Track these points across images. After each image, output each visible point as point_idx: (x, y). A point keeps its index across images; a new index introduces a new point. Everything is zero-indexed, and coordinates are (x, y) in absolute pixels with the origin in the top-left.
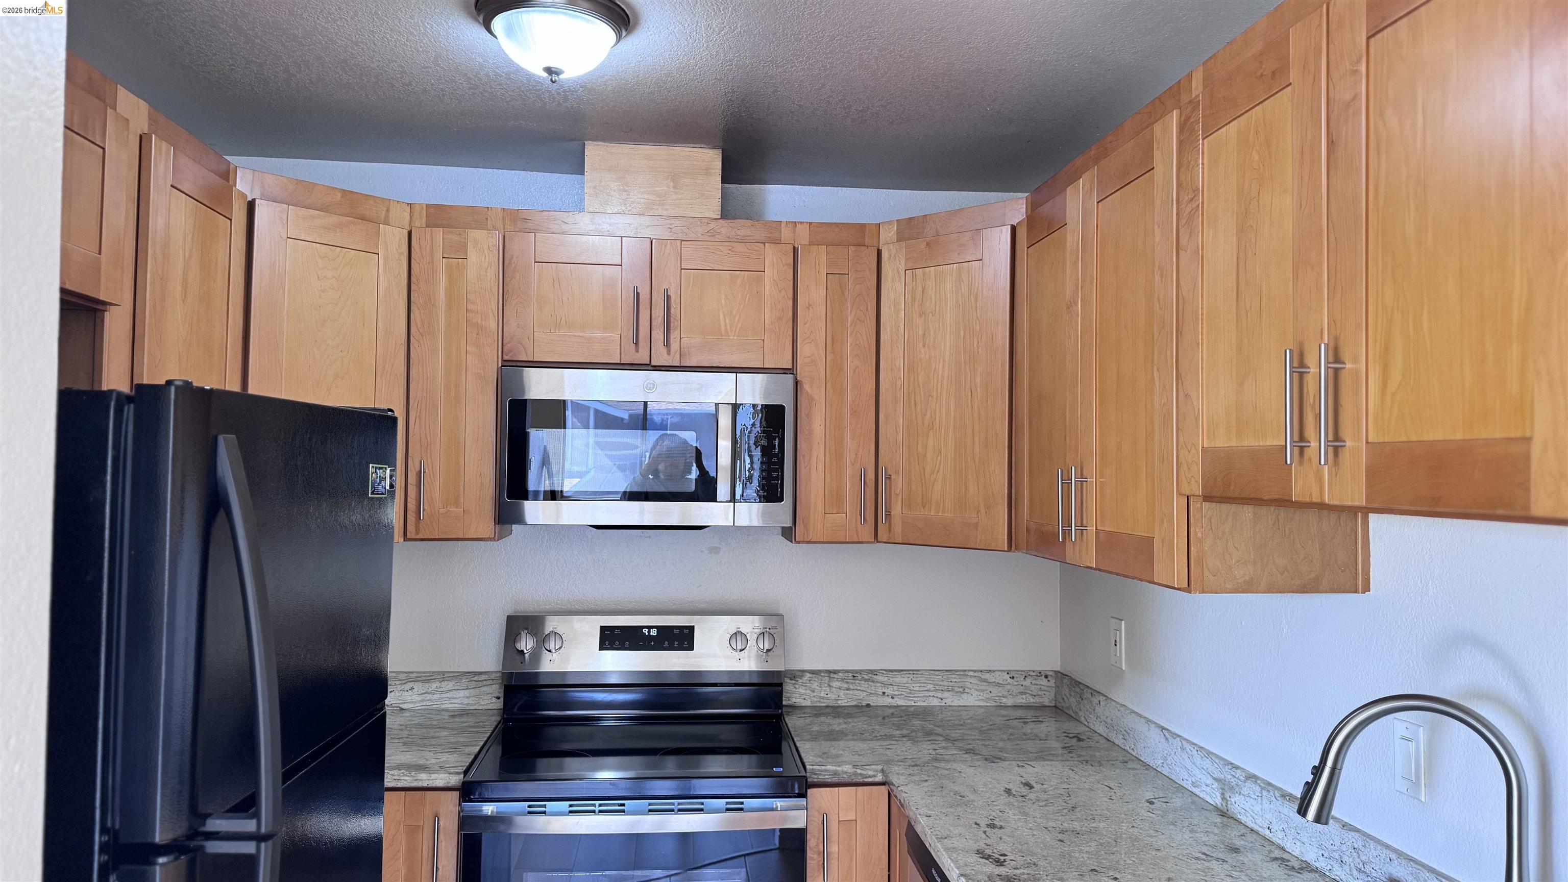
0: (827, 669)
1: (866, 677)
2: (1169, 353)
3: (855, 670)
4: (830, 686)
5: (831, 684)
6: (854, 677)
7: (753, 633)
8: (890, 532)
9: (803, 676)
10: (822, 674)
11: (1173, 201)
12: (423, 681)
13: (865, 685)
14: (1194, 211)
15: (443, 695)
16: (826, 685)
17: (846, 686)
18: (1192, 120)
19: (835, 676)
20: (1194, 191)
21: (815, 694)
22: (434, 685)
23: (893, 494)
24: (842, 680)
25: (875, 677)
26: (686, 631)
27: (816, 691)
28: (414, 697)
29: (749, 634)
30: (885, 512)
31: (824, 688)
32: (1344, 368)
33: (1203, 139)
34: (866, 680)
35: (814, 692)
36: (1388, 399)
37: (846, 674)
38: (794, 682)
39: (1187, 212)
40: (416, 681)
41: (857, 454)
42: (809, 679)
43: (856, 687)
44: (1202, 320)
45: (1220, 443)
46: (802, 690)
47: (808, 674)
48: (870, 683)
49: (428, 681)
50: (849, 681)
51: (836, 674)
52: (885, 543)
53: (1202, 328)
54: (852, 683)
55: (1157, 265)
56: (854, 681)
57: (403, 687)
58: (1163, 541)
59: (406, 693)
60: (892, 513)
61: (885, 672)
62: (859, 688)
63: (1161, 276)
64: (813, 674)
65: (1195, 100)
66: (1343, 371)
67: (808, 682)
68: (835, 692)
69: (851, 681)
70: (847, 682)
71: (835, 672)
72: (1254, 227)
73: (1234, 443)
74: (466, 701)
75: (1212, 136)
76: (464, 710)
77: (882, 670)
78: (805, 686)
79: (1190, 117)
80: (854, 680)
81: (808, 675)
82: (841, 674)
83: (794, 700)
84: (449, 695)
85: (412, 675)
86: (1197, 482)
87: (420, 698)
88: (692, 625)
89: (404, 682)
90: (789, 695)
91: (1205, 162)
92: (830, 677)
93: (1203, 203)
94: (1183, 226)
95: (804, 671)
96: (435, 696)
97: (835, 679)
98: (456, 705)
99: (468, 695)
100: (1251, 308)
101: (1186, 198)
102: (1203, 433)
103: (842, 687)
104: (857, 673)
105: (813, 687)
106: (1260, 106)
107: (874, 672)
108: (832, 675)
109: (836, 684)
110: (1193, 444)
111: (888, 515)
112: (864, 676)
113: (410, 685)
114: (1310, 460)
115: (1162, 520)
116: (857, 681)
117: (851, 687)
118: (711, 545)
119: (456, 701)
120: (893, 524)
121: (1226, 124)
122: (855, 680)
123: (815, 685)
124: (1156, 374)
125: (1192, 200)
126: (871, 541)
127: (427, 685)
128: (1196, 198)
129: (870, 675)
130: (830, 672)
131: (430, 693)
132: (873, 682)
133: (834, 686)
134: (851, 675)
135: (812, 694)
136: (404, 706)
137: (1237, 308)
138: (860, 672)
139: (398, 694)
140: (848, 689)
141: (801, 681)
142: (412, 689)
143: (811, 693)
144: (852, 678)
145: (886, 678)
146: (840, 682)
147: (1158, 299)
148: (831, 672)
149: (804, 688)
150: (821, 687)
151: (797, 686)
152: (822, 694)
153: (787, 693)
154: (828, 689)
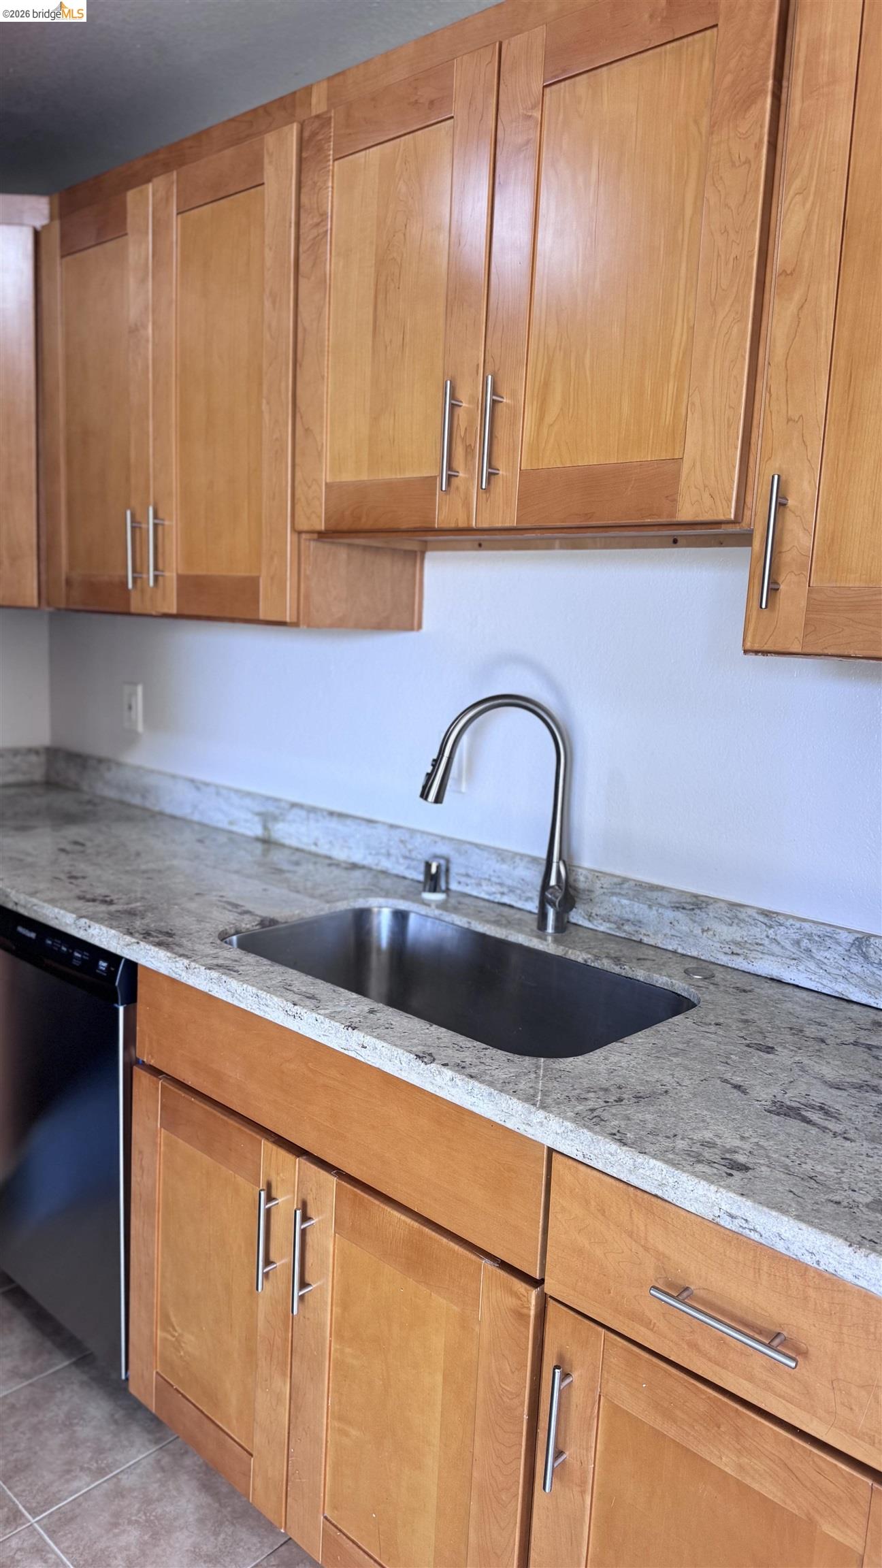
2: (283, 384)
11: (291, 223)
14: (320, 237)
18: (320, 137)
20: (322, 215)
32: (501, 402)
33: (335, 160)
36: (545, 431)
39: (311, 237)
44: (328, 352)
45: (348, 477)
53: (328, 360)
55: (267, 291)
58: (272, 578)
63: (274, 303)
65: (325, 116)
66: (500, 404)
72: (399, 260)
73: (364, 477)
75: (347, 158)
79: (317, 133)
86: (319, 517)
91: (335, 185)
93: (331, 229)
94: (304, 252)
100: (391, 342)
101: (310, 222)
102: (326, 469)
106: (411, 135)
110: (314, 480)
114: (457, 488)
115: (272, 558)
121: (365, 149)
124: (264, 407)
125: (317, 225)
128: (323, 223)
137: (373, 342)
147: (269, 326)
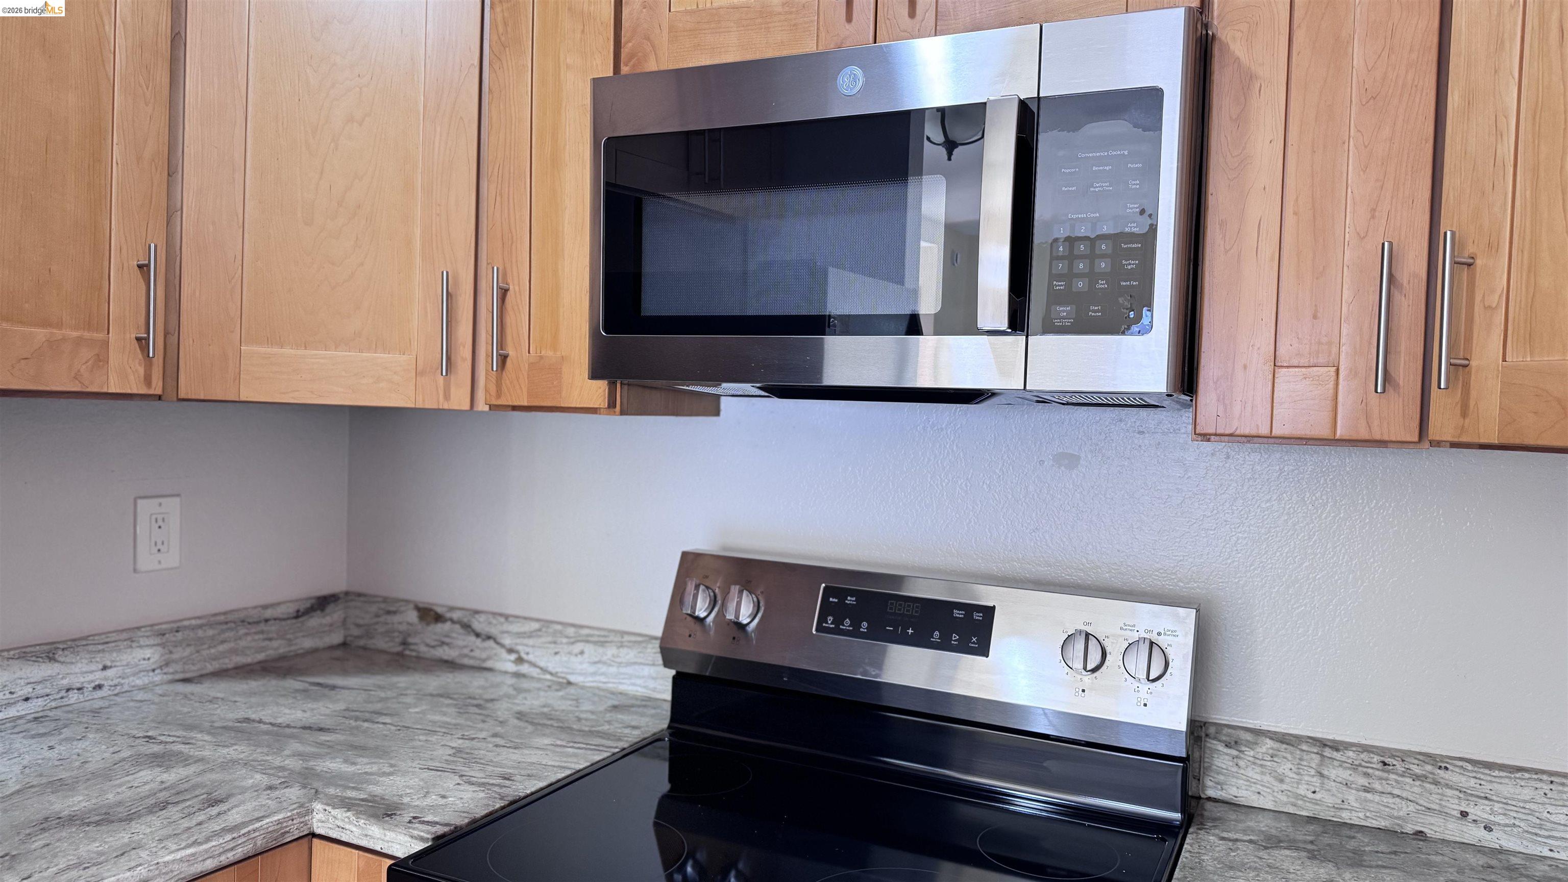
0: (1319, 735)
1: (1417, 770)
3: (1389, 749)
4: (1321, 775)
5: (1326, 773)
6: (1385, 764)
7: (1121, 639)
8: (1464, 414)
9: (1256, 744)
10: (1304, 747)
12: (595, 643)
13: (1413, 788)
15: (623, 670)
16: (1313, 772)
17: (1363, 781)
19: (1336, 755)
21: (1284, 787)
22: (611, 651)
23: (1478, 308)
24: (1355, 767)
25: (1441, 772)
26: (978, 616)
27: (1287, 780)
28: (585, 666)
29: (1111, 639)
30: (1449, 357)
31: (1306, 778)
34: (1416, 777)
35: (1282, 781)
37: (1364, 756)
38: (1235, 753)
40: (588, 642)
41: (1374, 210)
42: (1271, 752)
43: (1389, 789)
46: (1253, 773)
47: (1268, 741)
48: (1428, 786)
49: (602, 644)
50: (1370, 771)
51: (1337, 750)
52: (1454, 445)
54: (1381, 779)
56: (1385, 775)
57: (571, 648)
59: (573, 659)
60: (1474, 363)
61: (1470, 767)
62: (1396, 792)
64: (1282, 742)
67: (1269, 758)
68: (1334, 789)
69: (1377, 773)
70: (1367, 775)
71: (1336, 746)
74: (651, 684)
76: (650, 699)
77: (1461, 759)
78: (1261, 766)
80: (1383, 771)
81: (1269, 743)
82: (1351, 754)
83: (1233, 791)
84: (629, 670)
85: (585, 631)
87: (592, 669)
88: (991, 605)
89: (572, 640)
90: (1221, 778)
92: (1322, 756)
95: (1258, 733)
96: (613, 670)
97: (1336, 763)
98: (639, 689)
99: (654, 675)
103: (1352, 783)
104: (1393, 757)
105: (1280, 770)
107: (1440, 762)
108: (1328, 752)
109: (1333, 772)
111: (1460, 368)
112: (1412, 767)
113: (579, 647)
116: (1392, 776)
117: (1377, 786)
118: (1060, 451)
119: (639, 682)
120: (1473, 394)
122: (1388, 772)
123: (1285, 768)
126: (1409, 439)
127: (601, 650)
129: (1429, 768)
130: (1323, 743)
131: (604, 663)
132: (1436, 783)
133: (1333, 777)
134: (1376, 758)
135: (1278, 786)
136: (572, 678)
138: (1404, 755)
139: (565, 659)
140: (1367, 790)
141: (1252, 753)
142: (582, 653)
143: (1276, 783)
144: (1380, 766)
145: (1473, 781)
146: (1349, 772)
148: (1325, 745)
149: (1258, 769)
150: (1298, 774)
151: (1241, 763)
152: (1302, 790)
153: (1218, 773)
154: (1316, 781)
